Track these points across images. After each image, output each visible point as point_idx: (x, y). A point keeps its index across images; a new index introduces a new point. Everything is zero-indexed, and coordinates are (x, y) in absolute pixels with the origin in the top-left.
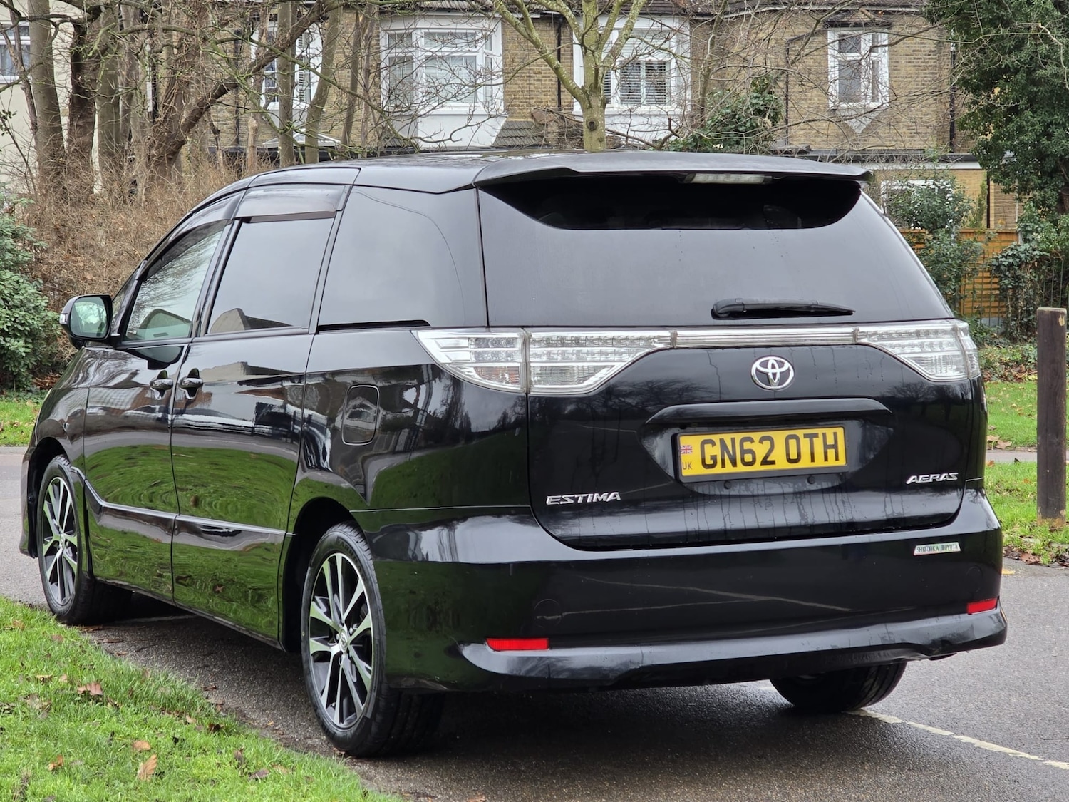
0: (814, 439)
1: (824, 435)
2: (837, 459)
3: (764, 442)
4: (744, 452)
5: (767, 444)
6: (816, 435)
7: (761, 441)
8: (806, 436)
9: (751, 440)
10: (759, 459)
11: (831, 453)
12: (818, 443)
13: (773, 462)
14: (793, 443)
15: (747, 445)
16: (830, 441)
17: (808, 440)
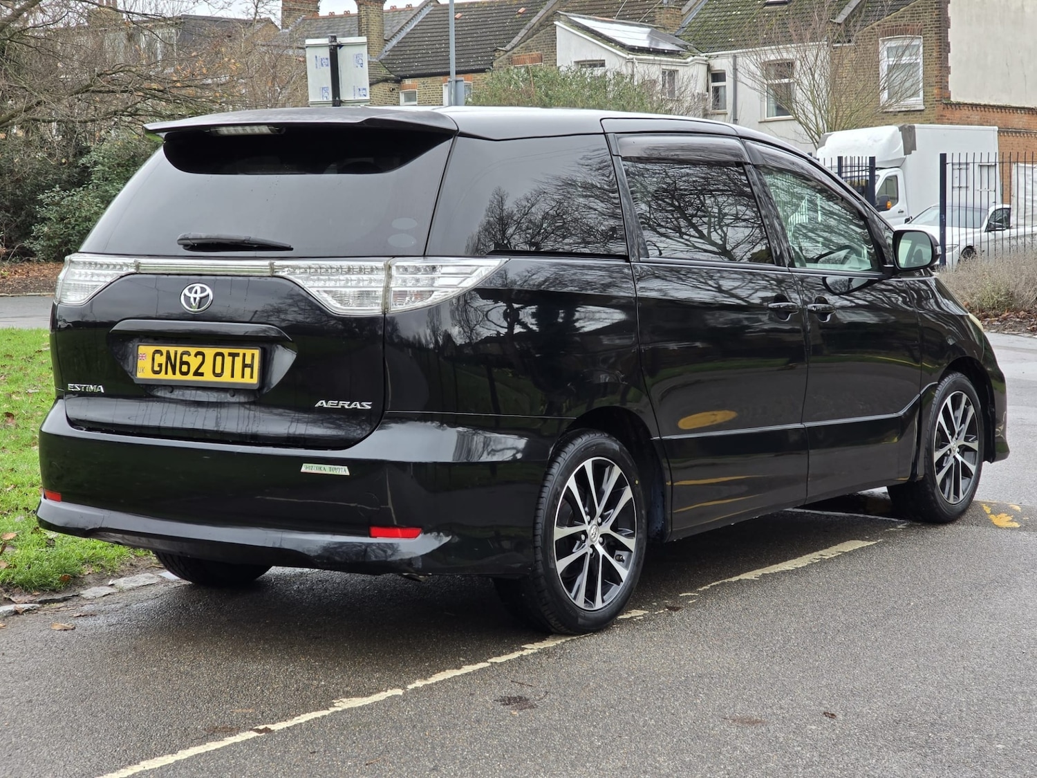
0: (236, 358)
1: (244, 355)
2: (252, 377)
3: (198, 356)
4: (182, 363)
5: (200, 357)
6: (238, 355)
7: (196, 355)
8: (230, 354)
9: (189, 354)
10: (193, 370)
11: (248, 370)
12: (239, 360)
13: (202, 374)
14: (219, 359)
15: (185, 358)
16: (248, 361)
17: (231, 358)
